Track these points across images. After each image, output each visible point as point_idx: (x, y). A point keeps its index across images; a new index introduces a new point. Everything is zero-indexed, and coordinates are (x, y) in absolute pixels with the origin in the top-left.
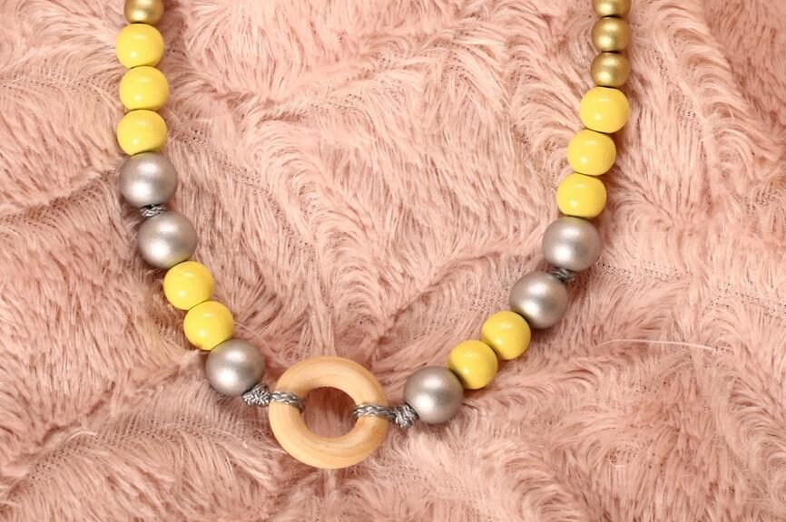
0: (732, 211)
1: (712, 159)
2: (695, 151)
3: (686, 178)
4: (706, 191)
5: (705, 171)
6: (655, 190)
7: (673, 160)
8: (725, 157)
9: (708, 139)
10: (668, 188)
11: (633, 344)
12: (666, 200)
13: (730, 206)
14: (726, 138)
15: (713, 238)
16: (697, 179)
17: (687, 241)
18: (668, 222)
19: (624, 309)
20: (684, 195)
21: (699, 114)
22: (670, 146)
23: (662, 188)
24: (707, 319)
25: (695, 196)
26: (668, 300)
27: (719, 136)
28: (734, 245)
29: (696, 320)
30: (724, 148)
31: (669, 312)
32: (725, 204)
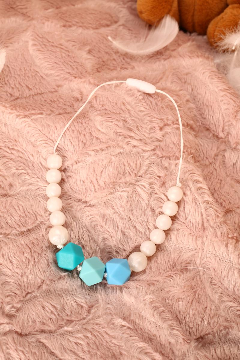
0: (210, 230)
1: (204, 216)
2: (200, 214)
3: (197, 221)
4: (203, 225)
5: (203, 219)
6: (189, 225)
7: (194, 216)
8: (208, 215)
9: (203, 210)
10: (193, 224)
11: (184, 268)
12: (192, 227)
13: (209, 228)
14: (208, 210)
15: (205, 238)
16: (201, 222)
17: (198, 239)
18: (193, 234)
19: (181, 258)
20: (197, 226)
21: (201, 204)
22: (193, 213)
23: (191, 224)
24: (204, 261)
25: (200, 226)
26: (193, 256)
27: (206, 210)
28: (211, 240)
29: (201, 261)
30: (208, 213)
31: (194, 259)
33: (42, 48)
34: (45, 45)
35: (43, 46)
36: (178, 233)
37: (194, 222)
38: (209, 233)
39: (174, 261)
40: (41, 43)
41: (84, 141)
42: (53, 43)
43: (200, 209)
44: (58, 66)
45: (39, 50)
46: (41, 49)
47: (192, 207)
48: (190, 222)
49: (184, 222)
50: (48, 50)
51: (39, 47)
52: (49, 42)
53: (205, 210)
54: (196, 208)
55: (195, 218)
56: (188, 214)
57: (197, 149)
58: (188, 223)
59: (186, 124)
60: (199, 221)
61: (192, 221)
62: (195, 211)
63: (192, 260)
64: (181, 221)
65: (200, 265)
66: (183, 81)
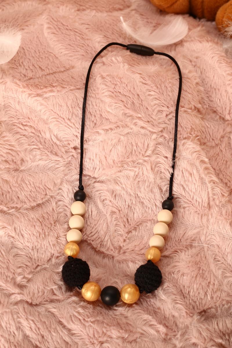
1: (211, 195)
2: (206, 193)
3: (204, 200)
4: (209, 204)
5: (209, 198)
6: (195, 204)
7: (201, 195)
8: (214, 194)
9: (210, 190)
10: (199, 202)
11: (189, 245)
12: (198, 206)
13: (215, 208)
15: (210, 216)
16: (207, 200)
17: (203, 217)
18: (199, 212)
19: (186, 235)
20: (203, 205)
21: (207, 183)
22: (200, 191)
23: (197, 203)
24: (209, 238)
25: (206, 205)
26: (198, 233)
27: (213, 189)
28: (216, 218)
29: (205, 239)
30: (214, 192)
31: (198, 236)
32: (214, 207)
33: (57, 31)
34: (59, 28)
35: (58, 29)
36: (184, 211)
37: (200, 201)
38: (214, 212)
39: (179, 237)
40: (56, 27)
41: (95, 122)
43: (206, 188)
44: (72, 48)
45: (54, 33)
47: (198, 186)
48: (196, 200)
49: (191, 200)
50: (62, 33)
51: (54, 31)
52: (63, 25)
54: (203, 187)
55: (201, 197)
56: (194, 193)
57: (204, 131)
58: (194, 202)
59: (193, 108)
60: (205, 200)
61: (198, 200)
62: (202, 190)
63: (197, 237)
64: (188, 200)
65: (204, 242)
66: (194, 64)
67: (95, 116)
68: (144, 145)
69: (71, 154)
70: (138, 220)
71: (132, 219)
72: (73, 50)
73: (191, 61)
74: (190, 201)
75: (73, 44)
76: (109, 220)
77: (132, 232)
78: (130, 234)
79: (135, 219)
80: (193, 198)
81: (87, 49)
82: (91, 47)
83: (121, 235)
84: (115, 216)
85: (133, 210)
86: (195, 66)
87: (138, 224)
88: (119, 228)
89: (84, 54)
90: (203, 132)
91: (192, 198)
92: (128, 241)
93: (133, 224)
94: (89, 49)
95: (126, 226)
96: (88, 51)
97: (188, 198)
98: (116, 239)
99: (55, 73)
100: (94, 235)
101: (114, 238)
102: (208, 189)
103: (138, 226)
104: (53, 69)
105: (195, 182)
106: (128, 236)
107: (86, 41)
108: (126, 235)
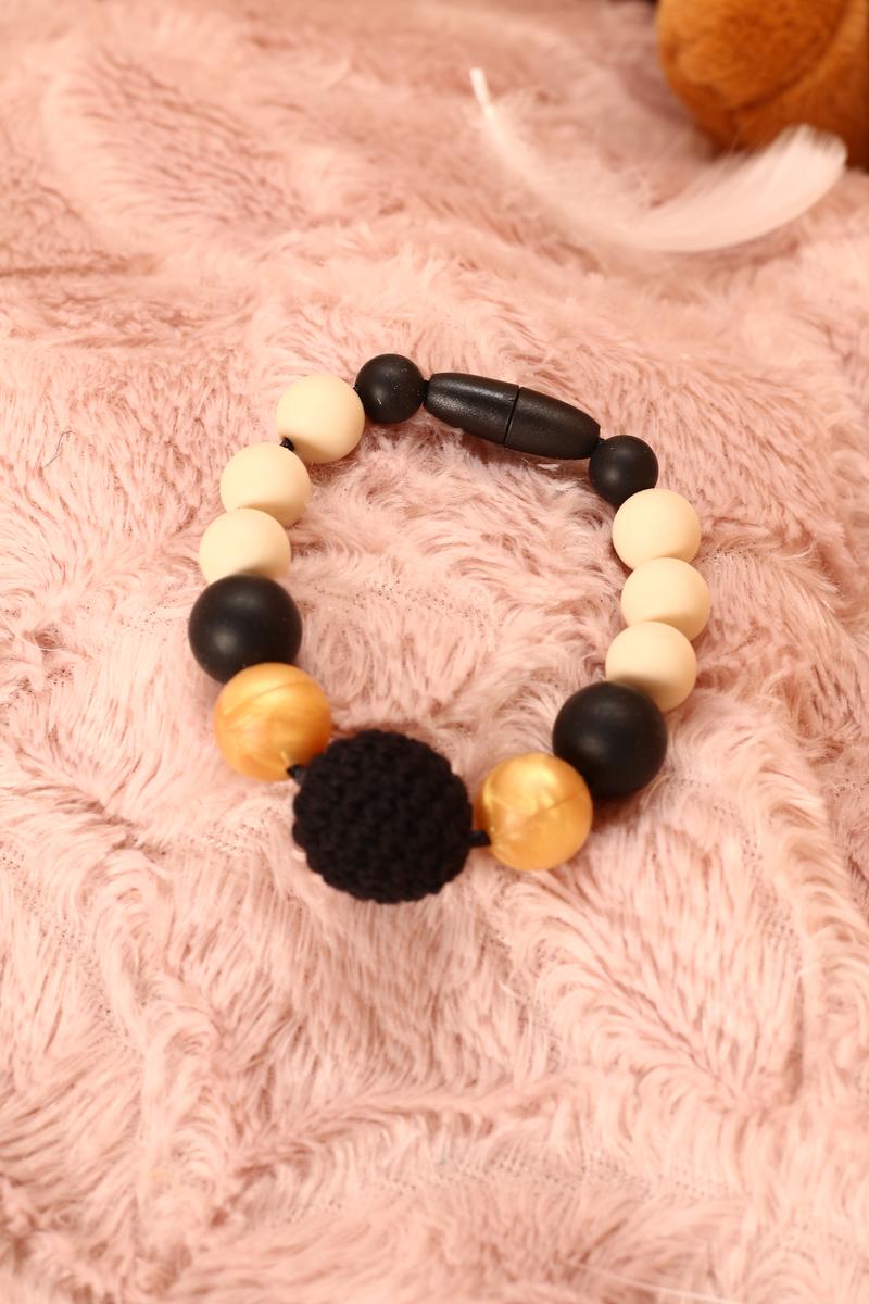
33: (115, 105)
34: (131, 98)
35: (120, 99)
36: (636, 1093)
37: (745, 1036)
38: (820, 1103)
39: (580, 1239)
40: (112, 86)
42: (175, 90)
43: (791, 962)
44: (170, 181)
45: (95, 114)
46: (108, 111)
47: (737, 943)
48: (720, 1034)
49: (686, 1030)
50: (139, 117)
51: (100, 103)
52: (157, 85)
53: (824, 971)
54: (768, 953)
55: (753, 1017)
56: (710, 983)
57: (843, 685)
58: (704, 1040)
59: (794, 531)
60: (776, 1033)
61: (729, 1027)
62: (761, 969)
63: (690, 1256)
64: (667, 1026)
65: (736, 1289)
66: (844, 346)
67: (199, 472)
68: (450, 657)
69: (17, 671)
70: (332, 1106)
71: (297, 1098)
72: (174, 193)
73: (828, 330)
74: (680, 1036)
75: (179, 165)
76: (153, 1077)
77: (273, 1175)
78: (259, 1188)
79: (317, 1101)
80: (701, 1010)
81: (251, 198)
82: (280, 192)
83: (205, 1184)
84: (189, 1064)
85: (315, 1043)
86: (847, 358)
87: (328, 1127)
88: (201, 1141)
89: (231, 214)
90: (837, 686)
91: (693, 1012)
92: (238, 1218)
93: (290, 1125)
94: (263, 195)
95: (249, 1135)
96: (253, 206)
97: (668, 1017)
98: (165, 1203)
99: (44, 271)
100: (30, 1154)
101: (157, 1192)
102: (797, 969)
103: (322, 1139)
104: (37, 254)
105: (724, 914)
106: (250, 1195)
107: (258, 165)
108: (235, 1186)
